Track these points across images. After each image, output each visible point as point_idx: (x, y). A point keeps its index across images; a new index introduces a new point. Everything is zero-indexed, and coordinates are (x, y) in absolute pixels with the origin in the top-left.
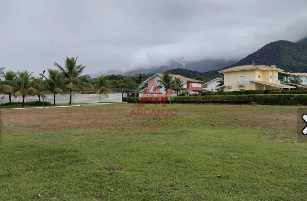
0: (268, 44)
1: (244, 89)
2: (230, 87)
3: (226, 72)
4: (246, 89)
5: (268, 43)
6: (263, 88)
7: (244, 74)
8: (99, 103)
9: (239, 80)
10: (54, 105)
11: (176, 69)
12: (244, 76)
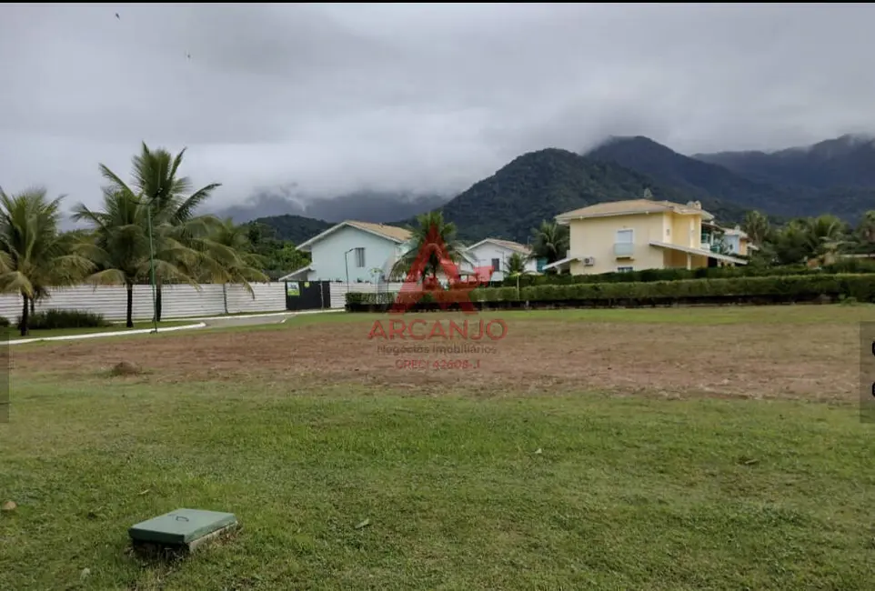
0: (519, 158)
1: (631, 268)
2: (590, 263)
3: (579, 220)
4: (637, 267)
5: (521, 154)
6: (686, 264)
7: (631, 225)
8: (221, 315)
9: (617, 241)
10: (130, 325)
11: (281, 217)
12: (631, 231)
